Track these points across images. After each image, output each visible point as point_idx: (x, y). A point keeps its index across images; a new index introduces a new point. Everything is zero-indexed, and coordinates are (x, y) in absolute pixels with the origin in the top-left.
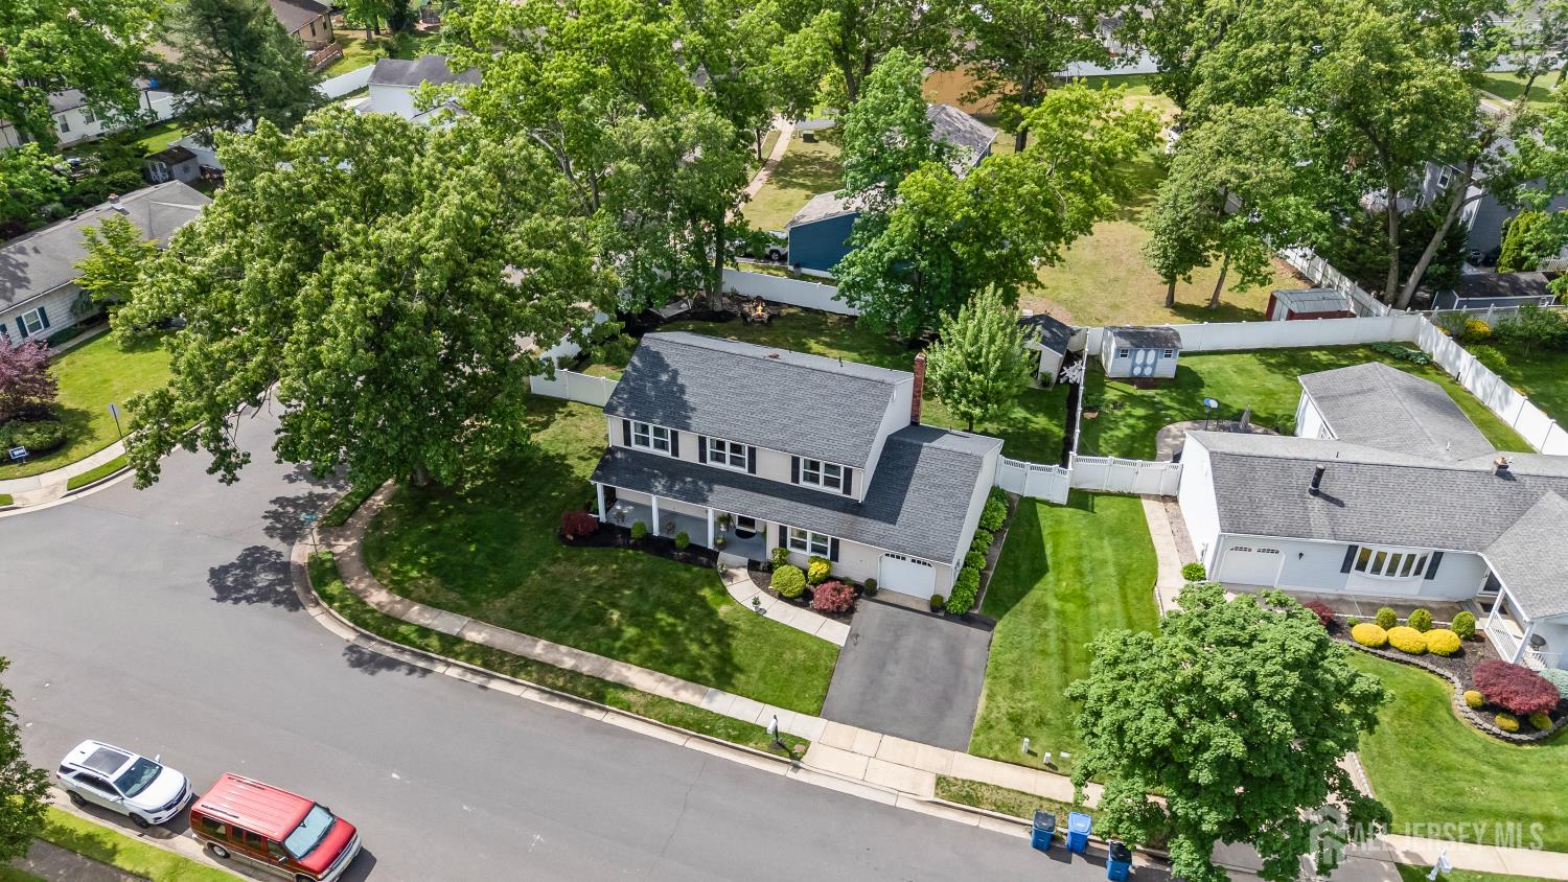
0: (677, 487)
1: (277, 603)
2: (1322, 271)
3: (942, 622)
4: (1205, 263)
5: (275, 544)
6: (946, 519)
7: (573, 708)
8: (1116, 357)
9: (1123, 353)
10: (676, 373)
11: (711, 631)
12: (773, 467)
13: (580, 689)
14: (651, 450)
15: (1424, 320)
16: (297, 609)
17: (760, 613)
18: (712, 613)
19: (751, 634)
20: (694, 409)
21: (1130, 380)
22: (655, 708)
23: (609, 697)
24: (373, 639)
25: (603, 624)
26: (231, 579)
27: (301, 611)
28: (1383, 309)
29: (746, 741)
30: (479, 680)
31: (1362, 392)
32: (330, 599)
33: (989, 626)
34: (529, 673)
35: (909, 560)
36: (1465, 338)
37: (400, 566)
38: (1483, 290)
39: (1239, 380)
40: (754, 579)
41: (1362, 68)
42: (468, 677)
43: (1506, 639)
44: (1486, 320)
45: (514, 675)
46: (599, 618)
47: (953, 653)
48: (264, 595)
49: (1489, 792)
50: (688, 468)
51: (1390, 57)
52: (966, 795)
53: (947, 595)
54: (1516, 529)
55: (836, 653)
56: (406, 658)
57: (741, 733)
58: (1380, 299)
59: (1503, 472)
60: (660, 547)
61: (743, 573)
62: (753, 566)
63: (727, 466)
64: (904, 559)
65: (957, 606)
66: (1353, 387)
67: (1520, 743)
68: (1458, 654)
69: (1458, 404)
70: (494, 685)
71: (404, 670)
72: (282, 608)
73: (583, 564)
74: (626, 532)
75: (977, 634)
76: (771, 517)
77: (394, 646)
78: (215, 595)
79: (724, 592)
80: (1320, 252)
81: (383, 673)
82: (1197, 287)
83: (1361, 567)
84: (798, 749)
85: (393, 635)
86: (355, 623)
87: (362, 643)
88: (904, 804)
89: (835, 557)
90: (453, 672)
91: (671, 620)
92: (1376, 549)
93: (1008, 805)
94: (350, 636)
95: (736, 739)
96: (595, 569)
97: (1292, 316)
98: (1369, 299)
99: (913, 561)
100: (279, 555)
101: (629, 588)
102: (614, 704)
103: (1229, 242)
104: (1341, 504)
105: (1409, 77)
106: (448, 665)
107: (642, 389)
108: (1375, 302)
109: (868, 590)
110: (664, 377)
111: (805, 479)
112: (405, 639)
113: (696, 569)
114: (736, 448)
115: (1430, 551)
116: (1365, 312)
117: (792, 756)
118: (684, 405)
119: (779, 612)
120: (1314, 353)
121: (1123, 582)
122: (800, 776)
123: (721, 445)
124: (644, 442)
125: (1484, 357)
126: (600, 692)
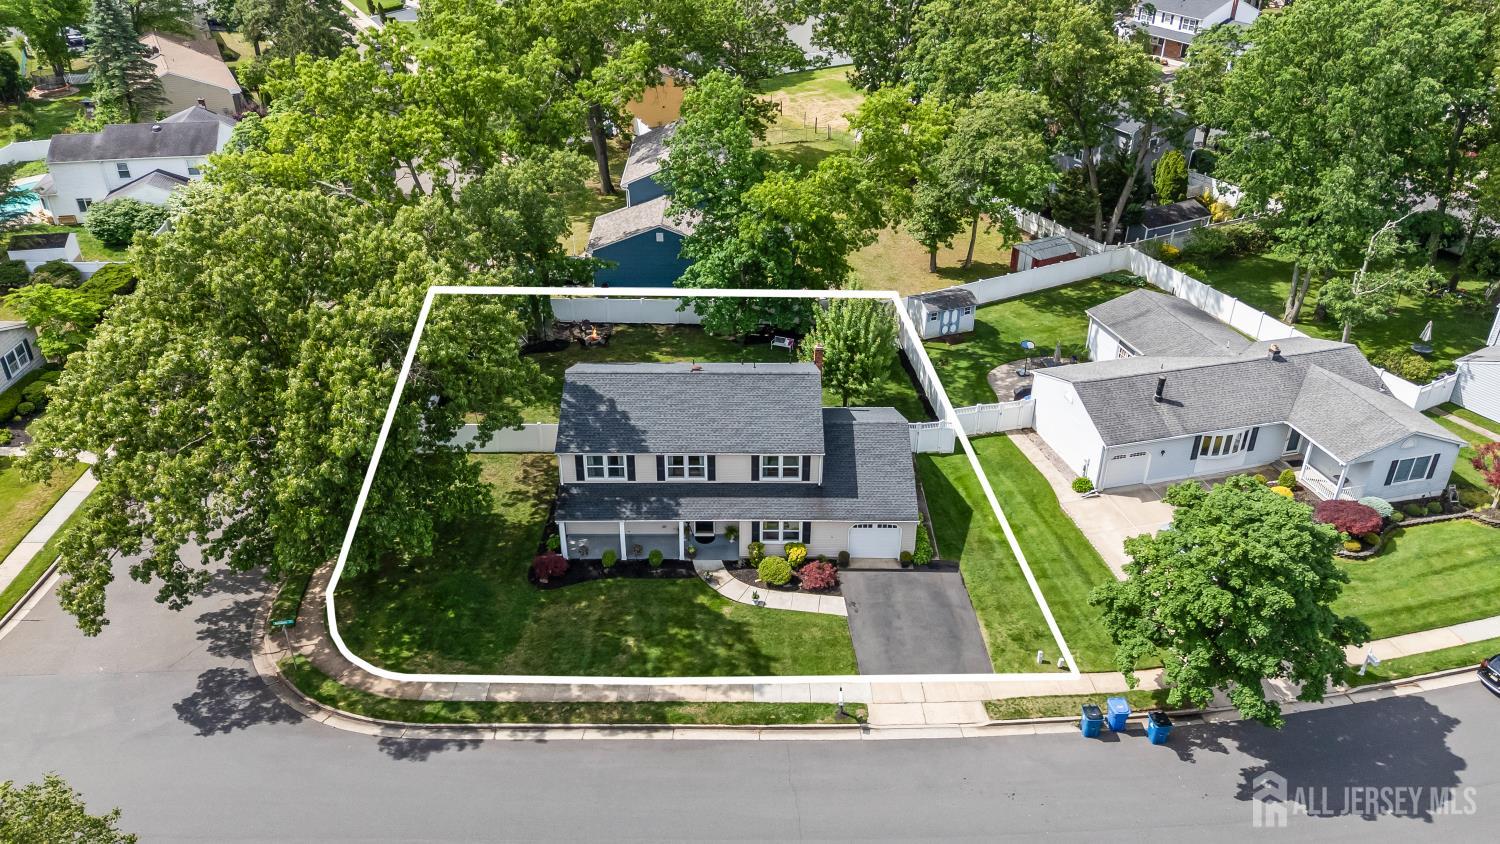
0: (645, 509)
1: (273, 719)
3: (915, 574)
4: (959, 229)
5: (230, 663)
6: (899, 483)
7: (641, 736)
8: (928, 320)
9: (933, 316)
10: (612, 402)
11: (728, 632)
12: (734, 469)
13: (638, 717)
14: (606, 479)
15: (1133, 251)
16: (300, 720)
17: (760, 606)
18: (719, 617)
19: (764, 626)
20: (644, 432)
21: (944, 340)
22: (716, 714)
23: (669, 715)
24: (403, 727)
25: (624, 652)
26: (204, 710)
27: (305, 720)
28: (1099, 247)
29: (813, 719)
30: (531, 736)
31: (1142, 315)
32: (332, 701)
33: (955, 568)
34: (580, 716)
35: (875, 526)
36: (1172, 261)
37: (386, 650)
38: (1161, 219)
39: (1022, 323)
40: (738, 577)
41: (1079, 54)
42: (520, 735)
43: (1318, 484)
44: (1174, 244)
45: (566, 721)
46: (618, 648)
47: (939, 597)
48: (253, 716)
50: (648, 489)
51: (1098, 43)
52: (1012, 711)
53: (912, 550)
55: (844, 623)
56: (447, 735)
57: (805, 714)
58: (1092, 238)
59: (1277, 357)
60: (636, 569)
61: (724, 574)
62: (730, 566)
63: (687, 479)
64: (871, 526)
65: (923, 557)
66: (1132, 312)
67: (1364, 558)
70: (549, 736)
71: (454, 749)
72: (281, 724)
73: (571, 602)
74: (597, 563)
75: (947, 577)
76: (740, 516)
77: (427, 728)
78: (198, 731)
79: (717, 595)
81: (433, 755)
82: (955, 251)
83: (1205, 452)
84: (859, 713)
85: (423, 717)
86: (372, 716)
87: (391, 733)
88: (970, 733)
89: (807, 539)
90: (502, 736)
91: (685, 632)
92: (1214, 435)
93: (1052, 708)
94: (376, 731)
95: (803, 720)
96: (586, 605)
97: (1036, 263)
98: (1084, 240)
99: (879, 526)
100: (242, 672)
101: (628, 614)
102: (679, 719)
103: (976, 209)
104: (1180, 405)
106: (495, 730)
107: (585, 423)
108: (1091, 242)
109: (843, 561)
110: (603, 408)
111: (764, 475)
112: (436, 718)
113: (680, 581)
114: (694, 460)
115: (1251, 428)
116: (1086, 252)
117: (860, 720)
118: (633, 429)
119: (775, 600)
120: (1063, 291)
121: (1034, 505)
122: (872, 736)
123: (678, 460)
124: (599, 473)
125: (1190, 273)
126: (657, 714)
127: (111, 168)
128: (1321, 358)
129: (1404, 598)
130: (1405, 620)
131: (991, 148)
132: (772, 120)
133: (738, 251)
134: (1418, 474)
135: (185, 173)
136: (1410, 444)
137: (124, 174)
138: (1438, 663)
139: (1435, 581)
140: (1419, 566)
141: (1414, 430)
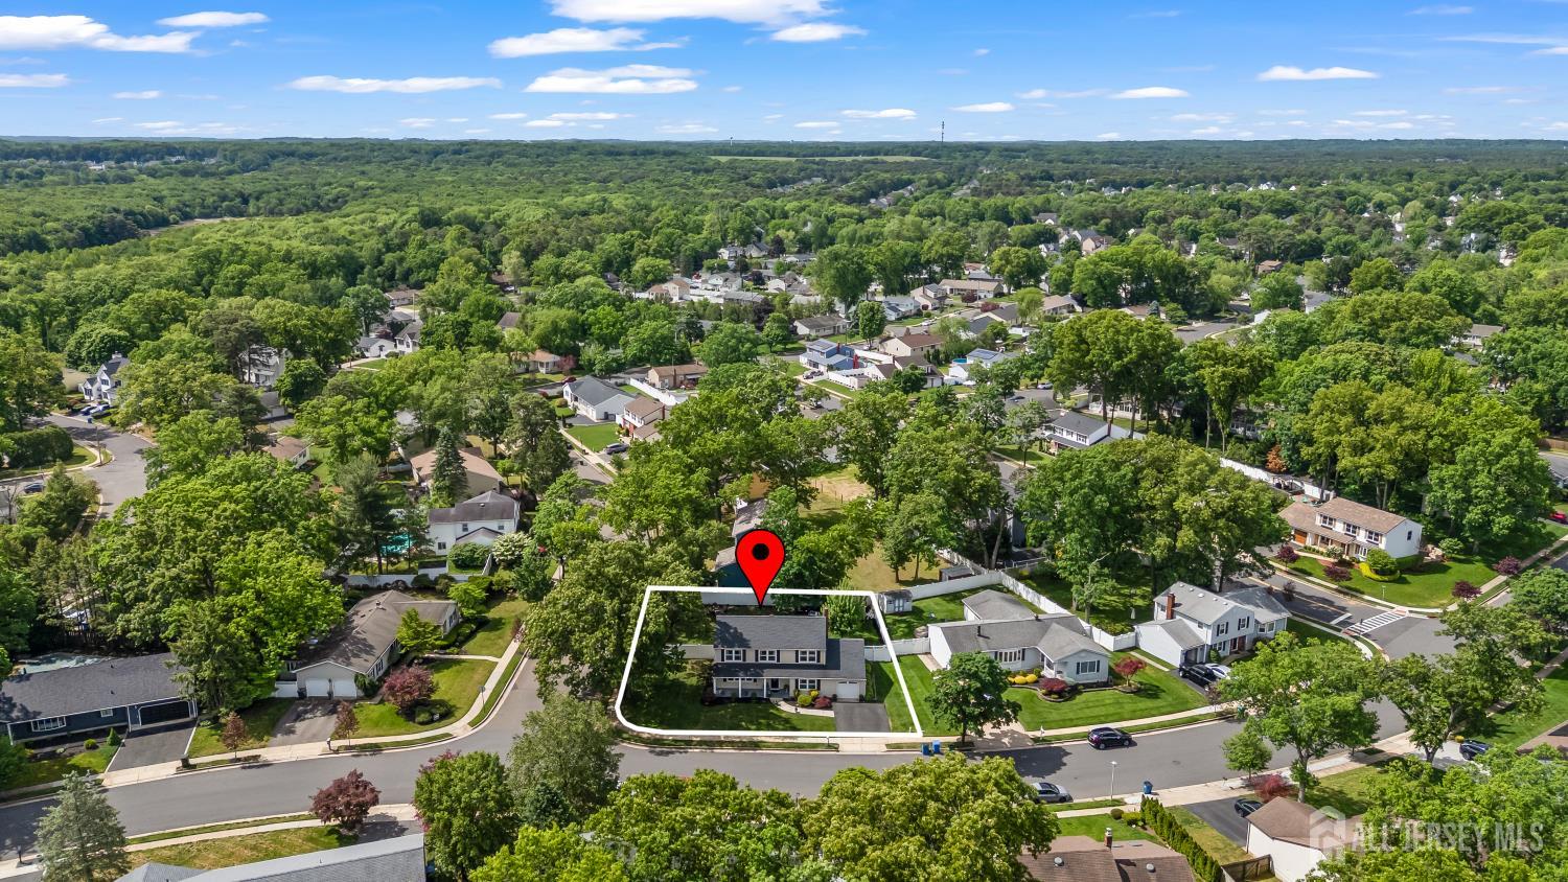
0: (750, 674)
2: (957, 558)
3: (864, 704)
4: (908, 560)
6: (858, 665)
7: (749, 752)
8: (886, 604)
9: (889, 602)
10: (737, 630)
11: (784, 721)
12: (788, 657)
13: (746, 745)
14: (734, 661)
15: (1002, 573)
17: (796, 712)
18: (779, 715)
19: (799, 719)
20: (750, 641)
21: (895, 614)
22: (778, 745)
23: (761, 745)
24: (657, 747)
28: (986, 571)
29: (816, 747)
30: (708, 751)
31: (985, 603)
32: (628, 739)
33: (882, 702)
34: (726, 743)
35: (848, 683)
36: (1020, 578)
38: (1021, 557)
39: (937, 608)
40: (788, 704)
41: (957, 477)
42: (703, 751)
43: (1048, 673)
44: (1026, 571)
45: (720, 745)
47: (875, 713)
49: (1054, 716)
50: (752, 665)
51: (966, 472)
52: (898, 747)
53: (864, 694)
54: (1046, 637)
55: (832, 718)
56: (675, 750)
57: (814, 745)
58: (983, 566)
59: (1037, 619)
60: (745, 700)
61: (782, 703)
62: (786, 700)
63: (767, 661)
64: (846, 683)
65: (868, 697)
66: (982, 601)
67: (1060, 701)
68: (1036, 682)
69: (1019, 601)
70: (714, 751)
71: (677, 753)
73: (718, 710)
74: (730, 697)
75: (879, 706)
76: (790, 678)
77: (666, 748)
79: (778, 709)
80: (954, 550)
81: (670, 756)
82: (907, 572)
84: (836, 745)
85: (665, 744)
86: (645, 743)
87: (652, 749)
88: (879, 753)
89: (819, 689)
90: (696, 751)
92: (1004, 651)
93: (912, 746)
94: (647, 748)
95: (813, 747)
96: (725, 711)
97: (950, 578)
98: (979, 567)
101: (742, 714)
102: (765, 747)
103: (917, 549)
104: (990, 638)
105: (973, 479)
106: (693, 749)
107: (725, 637)
108: (982, 568)
109: (834, 698)
110: (732, 632)
111: (800, 660)
112: (670, 744)
113: (763, 704)
114: (771, 653)
115: (1021, 651)
116: (979, 573)
117: (835, 748)
118: (745, 640)
119: (803, 711)
120: (963, 593)
121: (922, 681)
122: (840, 753)
123: (764, 653)
124: (730, 658)
125: (1027, 585)
126: (755, 745)
127: (459, 527)
128: (1060, 620)
129: (1071, 716)
130: (1068, 723)
131: (915, 521)
132: (814, 498)
133: (792, 567)
134: (1092, 670)
135: (496, 529)
136: (1083, 654)
137: (465, 529)
138: (1074, 737)
139: (1087, 711)
140: (1083, 705)
141: (1083, 647)
